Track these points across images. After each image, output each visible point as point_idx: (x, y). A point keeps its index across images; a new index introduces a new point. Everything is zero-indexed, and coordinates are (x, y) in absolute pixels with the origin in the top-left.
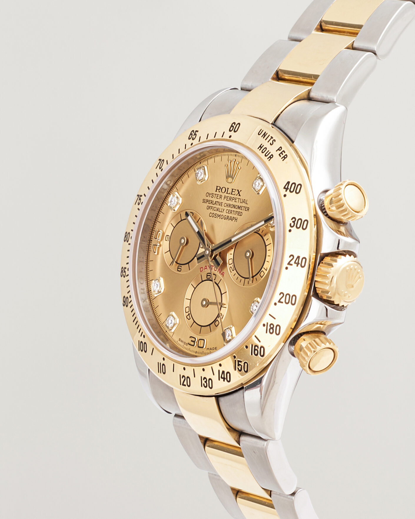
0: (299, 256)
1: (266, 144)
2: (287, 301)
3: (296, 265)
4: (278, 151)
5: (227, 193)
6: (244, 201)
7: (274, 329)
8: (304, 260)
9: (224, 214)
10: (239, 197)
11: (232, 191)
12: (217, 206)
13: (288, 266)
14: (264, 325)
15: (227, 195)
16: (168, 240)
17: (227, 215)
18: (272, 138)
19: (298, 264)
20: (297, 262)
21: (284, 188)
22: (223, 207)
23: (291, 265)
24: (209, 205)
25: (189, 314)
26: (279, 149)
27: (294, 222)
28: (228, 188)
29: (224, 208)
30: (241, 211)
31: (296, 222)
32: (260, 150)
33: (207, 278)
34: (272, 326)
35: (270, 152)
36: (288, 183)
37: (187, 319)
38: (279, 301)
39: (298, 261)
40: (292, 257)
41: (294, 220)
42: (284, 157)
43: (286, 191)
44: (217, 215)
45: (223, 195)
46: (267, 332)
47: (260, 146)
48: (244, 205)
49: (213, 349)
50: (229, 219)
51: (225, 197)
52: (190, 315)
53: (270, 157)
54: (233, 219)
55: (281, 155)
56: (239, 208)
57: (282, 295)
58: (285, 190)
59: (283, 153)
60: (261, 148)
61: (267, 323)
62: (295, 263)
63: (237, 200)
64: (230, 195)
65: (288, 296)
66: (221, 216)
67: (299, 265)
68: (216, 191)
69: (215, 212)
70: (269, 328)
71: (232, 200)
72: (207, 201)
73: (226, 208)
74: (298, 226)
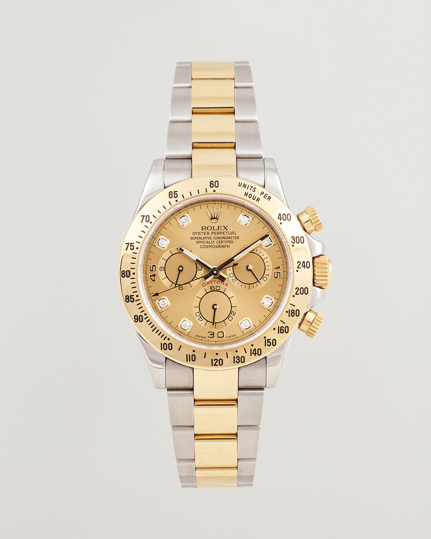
0: (304, 261)
1: (250, 192)
2: (302, 293)
3: (303, 267)
4: (262, 195)
5: (214, 230)
6: (232, 233)
7: (295, 313)
8: (308, 263)
9: (215, 244)
10: (227, 231)
11: (218, 228)
12: (207, 240)
13: (298, 269)
14: (287, 312)
15: (214, 231)
16: (163, 270)
17: (218, 244)
18: (252, 187)
19: (304, 266)
20: (303, 265)
21: (278, 218)
22: (212, 240)
23: (300, 268)
24: (198, 240)
25: (200, 317)
26: (261, 194)
27: (294, 240)
28: (214, 227)
29: (214, 240)
30: (231, 240)
31: (295, 239)
32: (246, 196)
33: (211, 290)
34: (293, 311)
35: (256, 197)
36: (280, 214)
37: (199, 321)
38: (296, 294)
39: (305, 265)
40: (299, 263)
41: (293, 238)
42: (268, 198)
43: (281, 220)
44: (208, 246)
45: (210, 232)
46: (289, 316)
47: (245, 194)
48: (233, 235)
49: (233, 336)
50: (221, 247)
51: (213, 233)
52: (202, 317)
53: (257, 200)
54: (225, 246)
55: (265, 197)
56: (229, 238)
57: (297, 289)
58: (279, 220)
59: (266, 195)
60: (247, 195)
61: (289, 310)
62: (302, 266)
63: (226, 233)
64: (217, 231)
65: (302, 289)
66: (212, 246)
67: (306, 267)
68: (202, 230)
69: (206, 245)
70: (291, 313)
71: (220, 234)
72: (195, 238)
73: (216, 240)
74: (298, 242)
